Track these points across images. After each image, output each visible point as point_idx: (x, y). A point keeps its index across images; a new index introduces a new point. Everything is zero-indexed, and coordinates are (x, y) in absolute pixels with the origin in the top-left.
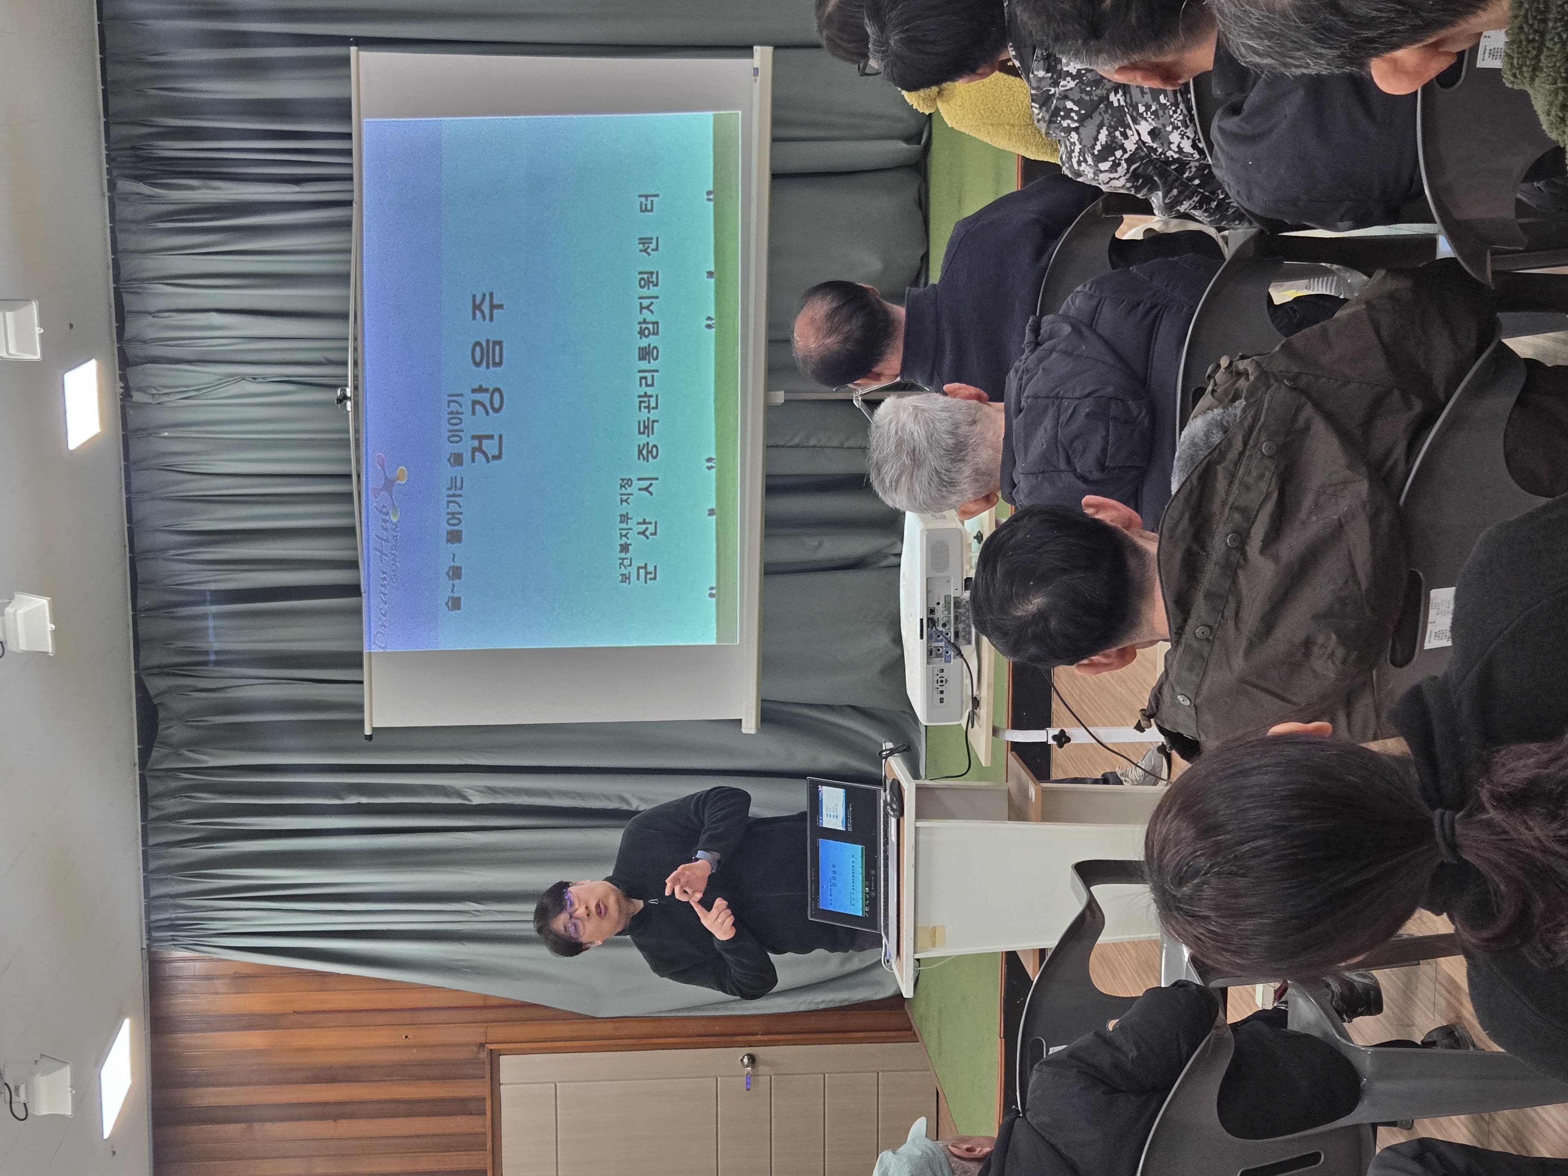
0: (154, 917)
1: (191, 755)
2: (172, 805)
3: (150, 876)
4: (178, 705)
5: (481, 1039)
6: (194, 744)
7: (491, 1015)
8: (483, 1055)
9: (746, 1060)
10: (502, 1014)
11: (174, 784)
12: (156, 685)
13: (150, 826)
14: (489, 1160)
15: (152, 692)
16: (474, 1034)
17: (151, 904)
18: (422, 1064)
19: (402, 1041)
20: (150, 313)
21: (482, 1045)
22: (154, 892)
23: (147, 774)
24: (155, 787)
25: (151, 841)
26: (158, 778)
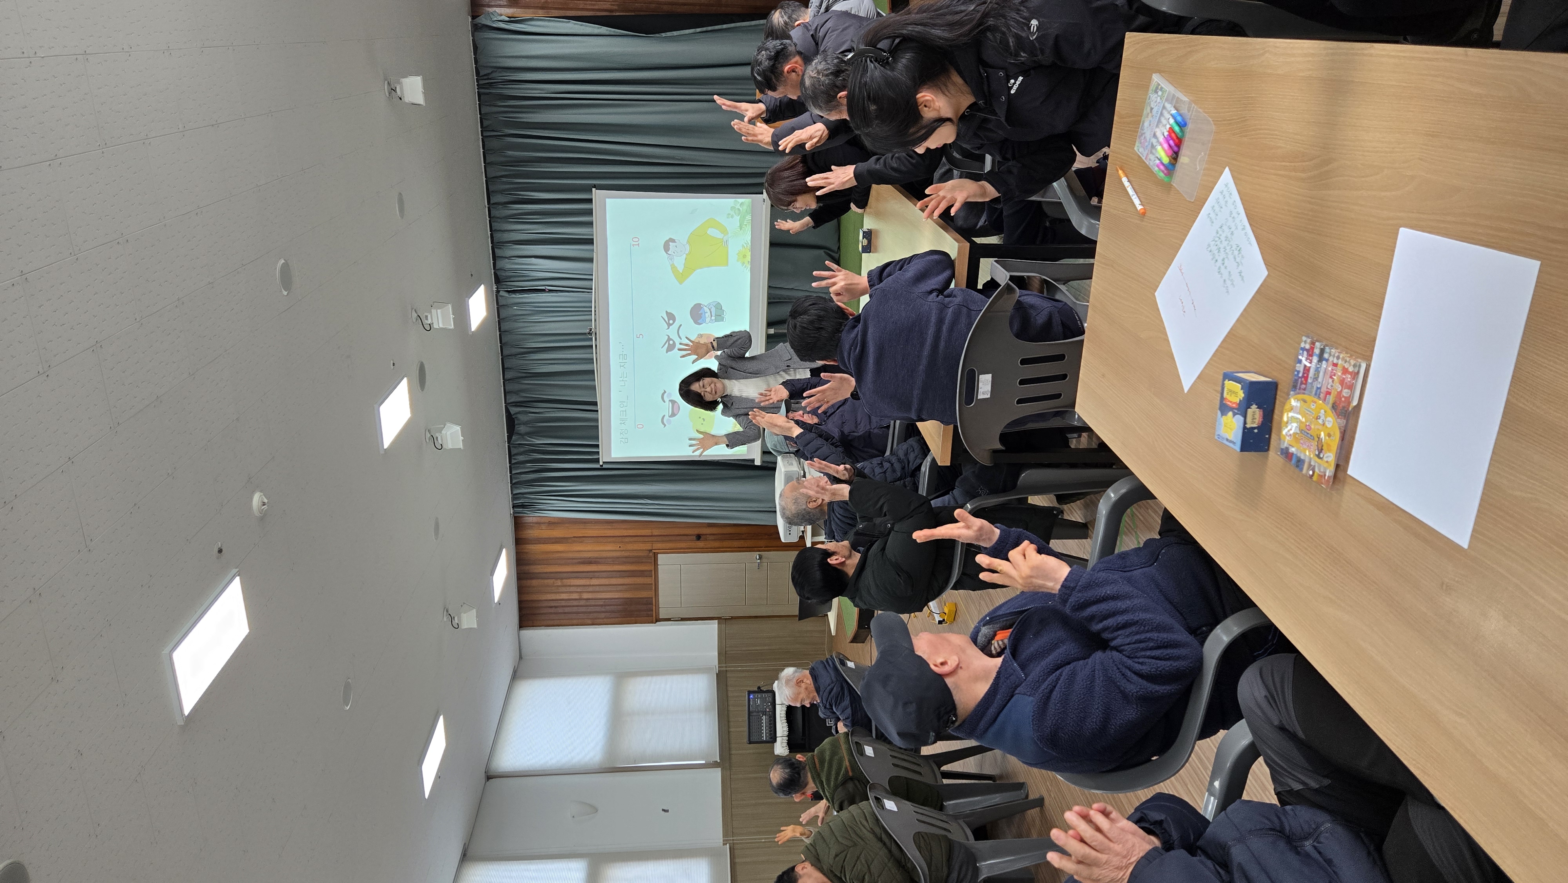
0: (515, 502)
1: (529, 438)
2: (521, 458)
3: (514, 485)
4: (523, 418)
5: (650, 548)
6: (530, 434)
7: (655, 539)
8: (651, 554)
9: (758, 557)
10: (659, 539)
11: (522, 450)
12: (513, 410)
13: (512, 466)
14: (654, 594)
15: (512, 413)
16: (648, 546)
17: (515, 497)
18: (626, 557)
19: (618, 548)
20: (506, 258)
21: (651, 551)
22: (514, 493)
23: (511, 446)
24: (514, 451)
25: (513, 472)
26: (515, 447)
